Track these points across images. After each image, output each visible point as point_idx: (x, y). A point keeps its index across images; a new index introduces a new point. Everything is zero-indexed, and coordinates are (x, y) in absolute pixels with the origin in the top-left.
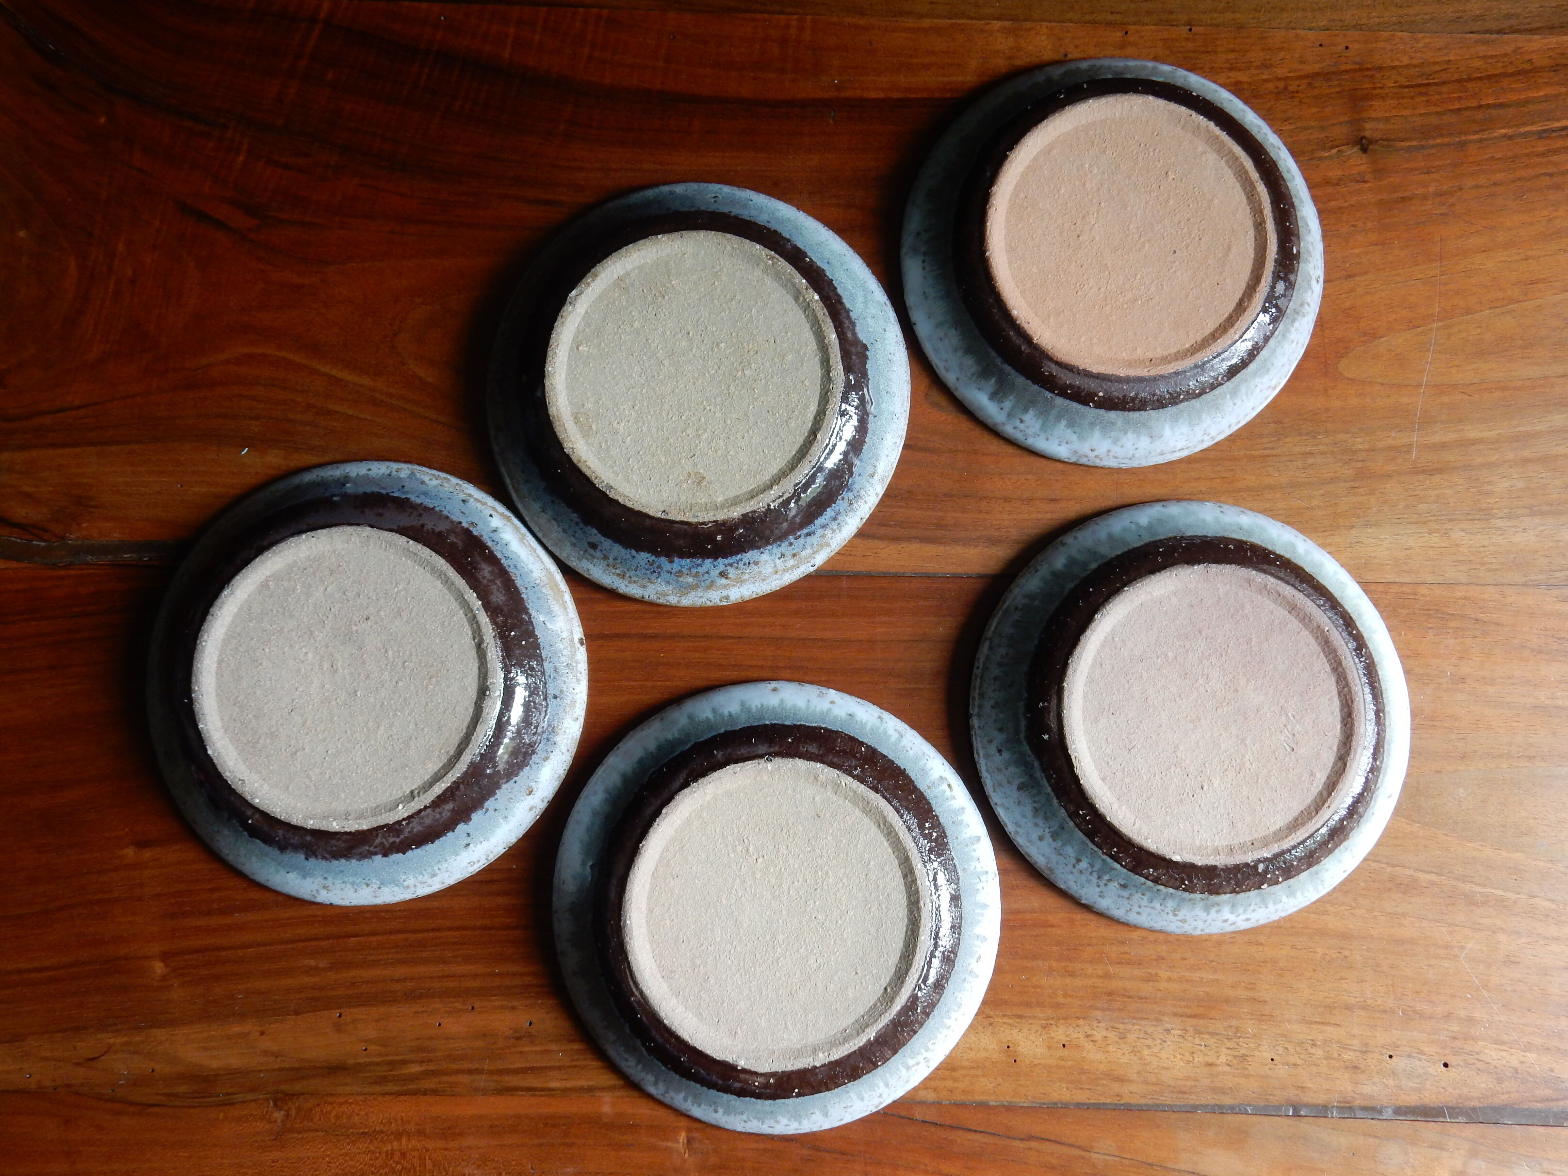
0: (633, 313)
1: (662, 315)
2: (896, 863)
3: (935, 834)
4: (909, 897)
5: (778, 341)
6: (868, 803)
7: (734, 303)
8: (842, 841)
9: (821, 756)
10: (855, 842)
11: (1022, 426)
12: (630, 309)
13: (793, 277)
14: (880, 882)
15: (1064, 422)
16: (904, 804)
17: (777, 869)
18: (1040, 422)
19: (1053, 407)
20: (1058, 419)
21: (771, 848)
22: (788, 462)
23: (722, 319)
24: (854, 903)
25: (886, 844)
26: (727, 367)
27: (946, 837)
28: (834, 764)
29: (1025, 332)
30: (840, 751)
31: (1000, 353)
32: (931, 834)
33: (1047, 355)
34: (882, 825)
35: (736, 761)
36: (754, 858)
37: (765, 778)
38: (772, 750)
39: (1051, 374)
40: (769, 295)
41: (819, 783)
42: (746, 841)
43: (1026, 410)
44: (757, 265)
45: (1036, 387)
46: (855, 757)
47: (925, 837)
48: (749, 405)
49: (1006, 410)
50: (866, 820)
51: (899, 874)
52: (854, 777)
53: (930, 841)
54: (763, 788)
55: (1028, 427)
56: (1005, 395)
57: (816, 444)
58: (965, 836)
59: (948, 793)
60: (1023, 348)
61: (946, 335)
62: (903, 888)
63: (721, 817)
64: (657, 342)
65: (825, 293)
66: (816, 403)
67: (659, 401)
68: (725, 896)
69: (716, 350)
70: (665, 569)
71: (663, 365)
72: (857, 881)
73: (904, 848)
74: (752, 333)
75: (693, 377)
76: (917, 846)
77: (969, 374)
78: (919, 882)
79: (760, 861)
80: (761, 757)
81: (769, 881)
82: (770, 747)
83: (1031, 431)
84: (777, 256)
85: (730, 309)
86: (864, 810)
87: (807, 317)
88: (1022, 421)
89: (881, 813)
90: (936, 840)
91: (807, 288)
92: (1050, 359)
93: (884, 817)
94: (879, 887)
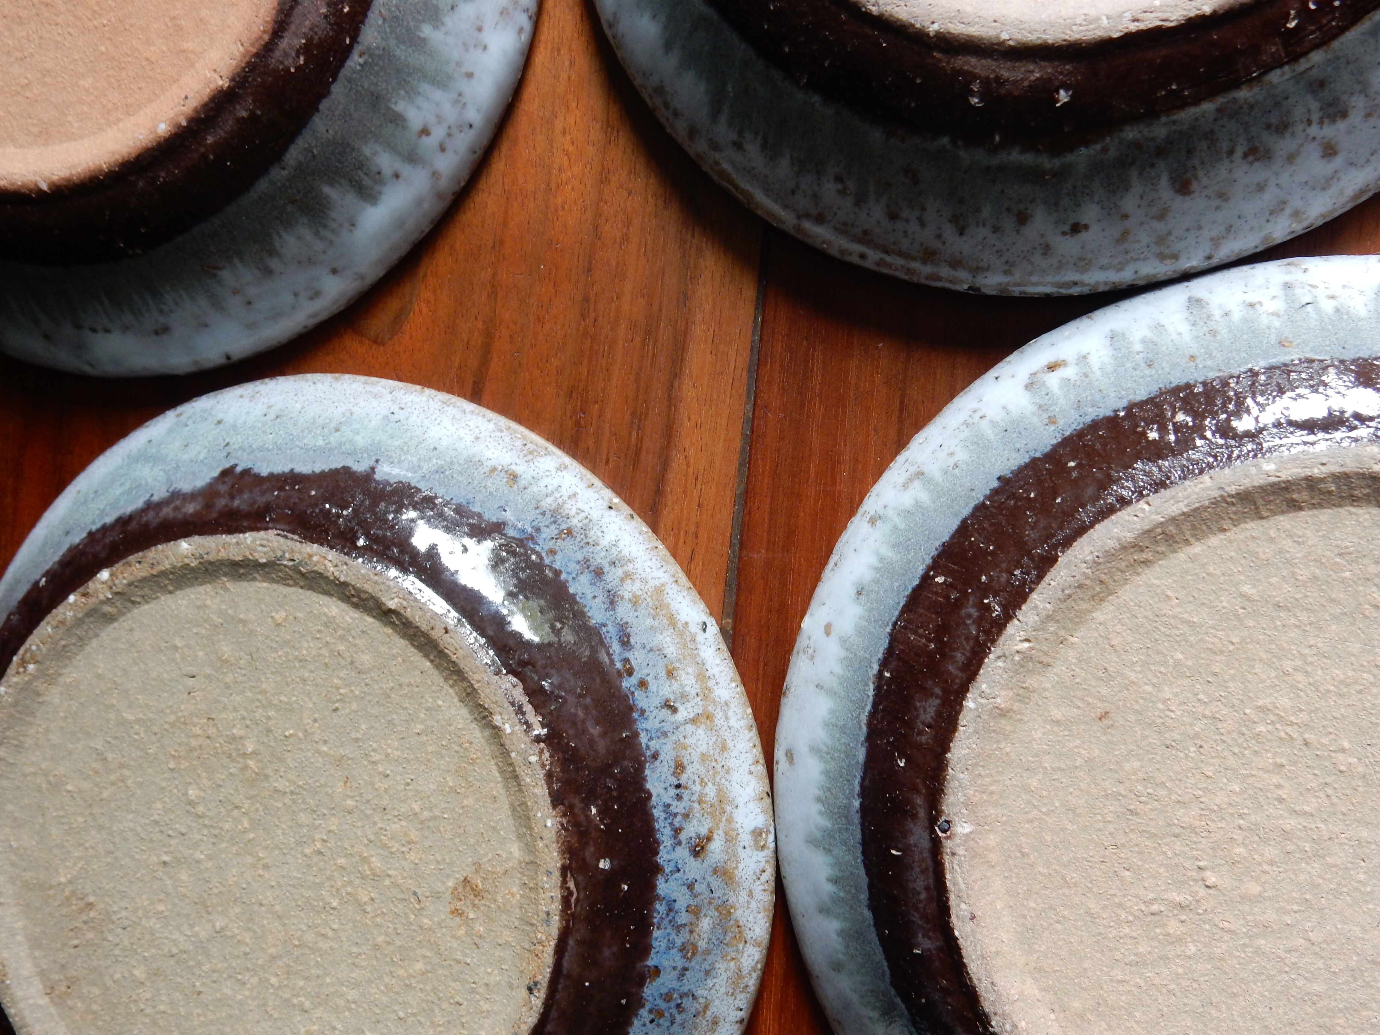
0: (117, 976)
1: (124, 914)
2: (1252, 527)
3: (1181, 417)
4: (1354, 500)
5: (191, 670)
6: (1080, 586)
7: (110, 756)
8: (1178, 663)
9: (946, 691)
10: (1185, 628)
11: (438, 133)
12: (109, 983)
13: (62, 622)
14: (1303, 574)
15: (426, 31)
16: (1090, 491)
17: (1238, 835)
18: (425, 87)
19: (386, 53)
20: (419, 44)
21: (1178, 847)
22: (446, 679)
23: (140, 785)
24: (1355, 647)
25: (1197, 548)
26: (237, 790)
27: (1188, 387)
28: (969, 660)
29: (205, 105)
30: (938, 640)
31: (262, 169)
32: (1178, 428)
33: (257, 55)
34: (1144, 556)
35: (944, 909)
36: (1202, 892)
37: (992, 840)
38: (922, 813)
39: (306, 50)
40: (99, 677)
41: (1016, 706)
42: (1155, 908)
43: (398, 120)
44: (38, 694)
45: (338, 89)
46: (958, 605)
47: (1185, 444)
48: (319, 752)
49: (399, 165)
50: (1125, 594)
51: (1285, 521)
52: (1008, 616)
53: (1199, 430)
54: (1019, 848)
55: (440, 119)
56: (361, 165)
57: (408, 613)
58: (1187, 337)
59: (1069, 372)
60: (244, 114)
61: (236, 292)
62: (1325, 515)
63: (1087, 964)
64: (176, 936)
65: (103, 555)
66: (324, 599)
67: (297, 952)
68: (1300, 983)
69: (200, 809)
70: (675, 984)
71: (222, 928)
72: (1294, 634)
73: (1215, 503)
74: (173, 725)
75: (254, 866)
76: (1210, 466)
77: (319, 246)
78: (1317, 472)
79: (1212, 880)
80: (936, 847)
81: (1271, 863)
82: (914, 817)
83: (450, 113)
84: (21, 651)
85: (122, 766)
86: (1098, 599)
87: (146, 599)
88: (425, 132)
89: (1111, 555)
90: (1198, 416)
91: (85, 595)
92: (268, 48)
93: (1124, 548)
94: (1315, 578)
